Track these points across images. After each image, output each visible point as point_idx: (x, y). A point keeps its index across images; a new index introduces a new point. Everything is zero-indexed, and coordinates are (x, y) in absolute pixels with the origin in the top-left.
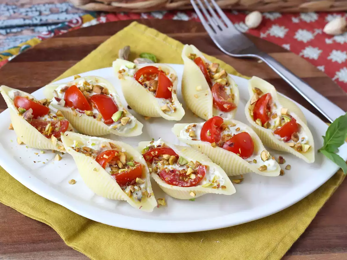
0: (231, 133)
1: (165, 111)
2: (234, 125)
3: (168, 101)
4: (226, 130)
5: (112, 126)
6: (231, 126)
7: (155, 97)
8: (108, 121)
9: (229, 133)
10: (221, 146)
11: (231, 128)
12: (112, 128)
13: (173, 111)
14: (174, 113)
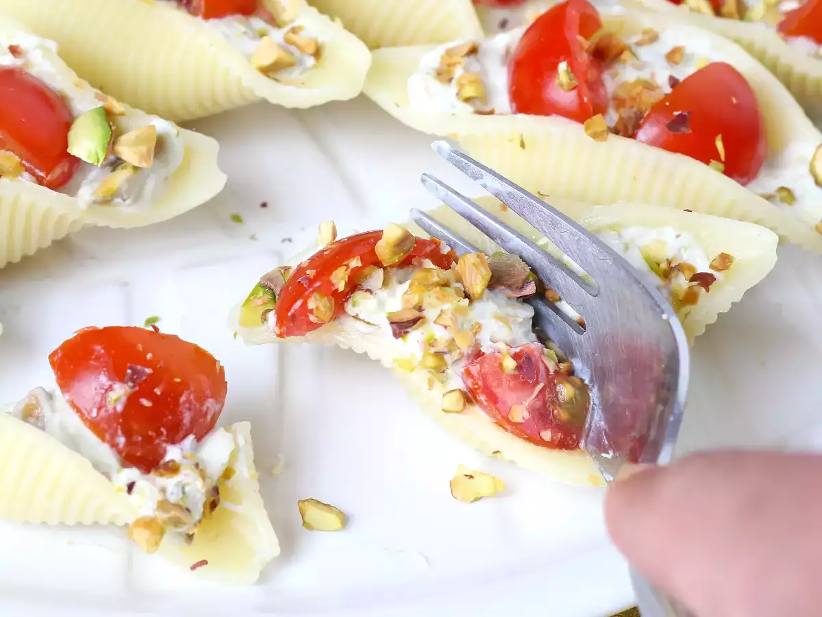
0: (653, 75)
1: (271, 71)
2: (653, 38)
3: (257, 23)
4: (624, 62)
5: (86, 192)
6: (639, 44)
7: (199, 20)
8: (57, 172)
9: (645, 75)
10: (630, 131)
11: (645, 53)
12: (95, 202)
13: (310, 61)
14: (314, 67)
